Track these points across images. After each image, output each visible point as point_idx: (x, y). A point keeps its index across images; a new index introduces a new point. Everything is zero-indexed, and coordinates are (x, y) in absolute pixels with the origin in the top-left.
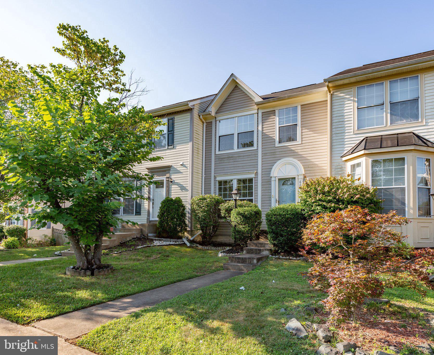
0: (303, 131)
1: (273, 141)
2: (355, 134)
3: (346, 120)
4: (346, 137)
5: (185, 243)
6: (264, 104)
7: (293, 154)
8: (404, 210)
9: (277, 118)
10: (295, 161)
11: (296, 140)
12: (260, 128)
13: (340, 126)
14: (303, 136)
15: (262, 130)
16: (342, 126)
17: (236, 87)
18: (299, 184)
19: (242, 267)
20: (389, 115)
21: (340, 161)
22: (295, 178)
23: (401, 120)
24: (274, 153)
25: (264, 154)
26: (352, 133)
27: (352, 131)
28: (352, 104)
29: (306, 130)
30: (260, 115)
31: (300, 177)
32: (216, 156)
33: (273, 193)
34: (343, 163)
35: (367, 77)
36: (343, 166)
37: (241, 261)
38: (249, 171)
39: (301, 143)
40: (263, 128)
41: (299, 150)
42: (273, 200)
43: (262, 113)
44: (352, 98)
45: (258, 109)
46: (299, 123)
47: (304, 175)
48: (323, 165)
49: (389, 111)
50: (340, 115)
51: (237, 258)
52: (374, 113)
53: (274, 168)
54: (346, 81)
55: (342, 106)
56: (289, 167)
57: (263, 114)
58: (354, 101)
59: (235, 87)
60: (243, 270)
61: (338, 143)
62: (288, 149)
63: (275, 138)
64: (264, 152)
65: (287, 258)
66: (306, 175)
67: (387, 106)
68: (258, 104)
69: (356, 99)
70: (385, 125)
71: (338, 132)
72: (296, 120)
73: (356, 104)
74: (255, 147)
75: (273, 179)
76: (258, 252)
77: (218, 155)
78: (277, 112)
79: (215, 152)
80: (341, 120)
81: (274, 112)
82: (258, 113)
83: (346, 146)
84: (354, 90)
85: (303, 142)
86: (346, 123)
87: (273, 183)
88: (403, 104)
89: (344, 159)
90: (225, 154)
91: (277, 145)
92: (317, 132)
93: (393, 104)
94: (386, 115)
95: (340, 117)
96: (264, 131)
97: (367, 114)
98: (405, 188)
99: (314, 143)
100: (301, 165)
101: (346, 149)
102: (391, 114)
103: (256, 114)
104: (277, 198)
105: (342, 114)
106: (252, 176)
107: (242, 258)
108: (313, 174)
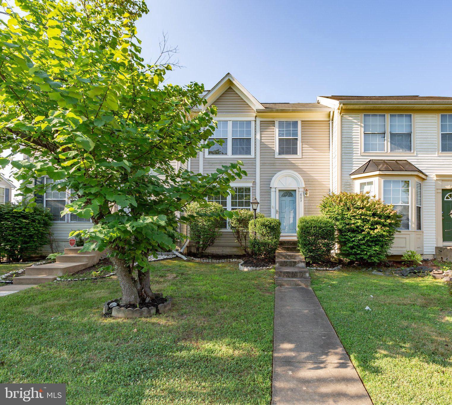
0: (304, 146)
1: (273, 151)
2: (362, 156)
3: (354, 142)
4: (354, 157)
5: (177, 256)
6: (266, 112)
7: (293, 166)
8: (408, 225)
9: (277, 130)
10: (296, 174)
11: (297, 154)
12: (258, 137)
13: (348, 147)
14: (303, 151)
15: (261, 139)
16: (351, 147)
17: (230, 88)
18: (300, 196)
19: (299, 282)
20: (389, 143)
21: (349, 178)
22: (295, 190)
23: (398, 149)
24: (273, 164)
25: (262, 164)
26: (359, 155)
27: (359, 152)
28: (359, 129)
29: (307, 146)
30: (258, 123)
31: (300, 190)
32: (205, 159)
33: (273, 204)
34: (351, 181)
35: (374, 106)
36: (352, 183)
37: (290, 275)
38: (247, 180)
39: (301, 157)
40: (261, 137)
41: (299, 163)
42: (273, 211)
43: (261, 121)
44: (359, 123)
45: (256, 117)
46: (299, 137)
47: (304, 188)
48: (322, 180)
49: (389, 140)
50: (349, 136)
51: (286, 272)
52: (377, 140)
53: (274, 178)
54: (357, 107)
55: (351, 129)
56: (290, 180)
57: (262, 123)
58: (361, 126)
59: (228, 89)
60: (300, 285)
61: (347, 162)
62: (288, 162)
63: (274, 149)
64: (262, 162)
65: (325, 269)
66: (307, 188)
67: (388, 135)
68: (259, 111)
69: (363, 125)
70: (386, 151)
71: (347, 152)
72: (296, 135)
73: (363, 129)
74: (252, 156)
75: (273, 190)
76: (293, 264)
77: (207, 159)
78: (277, 124)
79: (204, 155)
80: (350, 141)
81: (273, 123)
82: (255, 121)
83: (354, 165)
84: (361, 116)
85: (304, 157)
86: (354, 144)
87: (273, 194)
88: (400, 136)
89: (353, 177)
90: (217, 159)
91: (277, 156)
92: (317, 149)
93: (392, 134)
94: (387, 144)
95: (349, 139)
96: (263, 141)
97: (371, 139)
98: (409, 206)
99: (314, 159)
100: (301, 178)
101: (354, 168)
102: (391, 143)
103: (254, 122)
104: (277, 208)
105: (351, 136)
106: (249, 185)
107: (293, 273)
108: (314, 188)
